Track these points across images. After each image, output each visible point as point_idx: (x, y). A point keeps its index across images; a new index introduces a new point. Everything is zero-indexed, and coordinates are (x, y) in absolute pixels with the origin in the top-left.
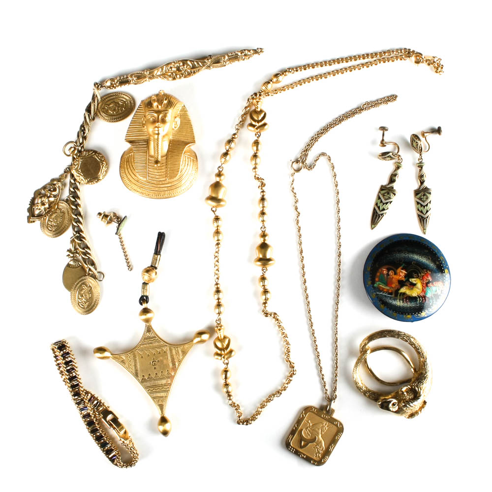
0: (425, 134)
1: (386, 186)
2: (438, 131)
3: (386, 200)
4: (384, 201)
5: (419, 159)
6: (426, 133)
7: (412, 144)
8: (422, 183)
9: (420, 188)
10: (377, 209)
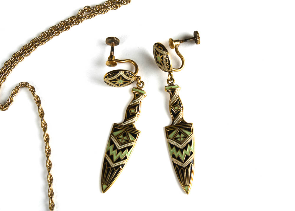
0: (175, 44)
1: (121, 124)
2: (194, 39)
3: (121, 144)
4: (119, 147)
5: (168, 80)
6: (176, 41)
7: (156, 59)
8: (175, 115)
9: (173, 123)
10: (109, 160)
